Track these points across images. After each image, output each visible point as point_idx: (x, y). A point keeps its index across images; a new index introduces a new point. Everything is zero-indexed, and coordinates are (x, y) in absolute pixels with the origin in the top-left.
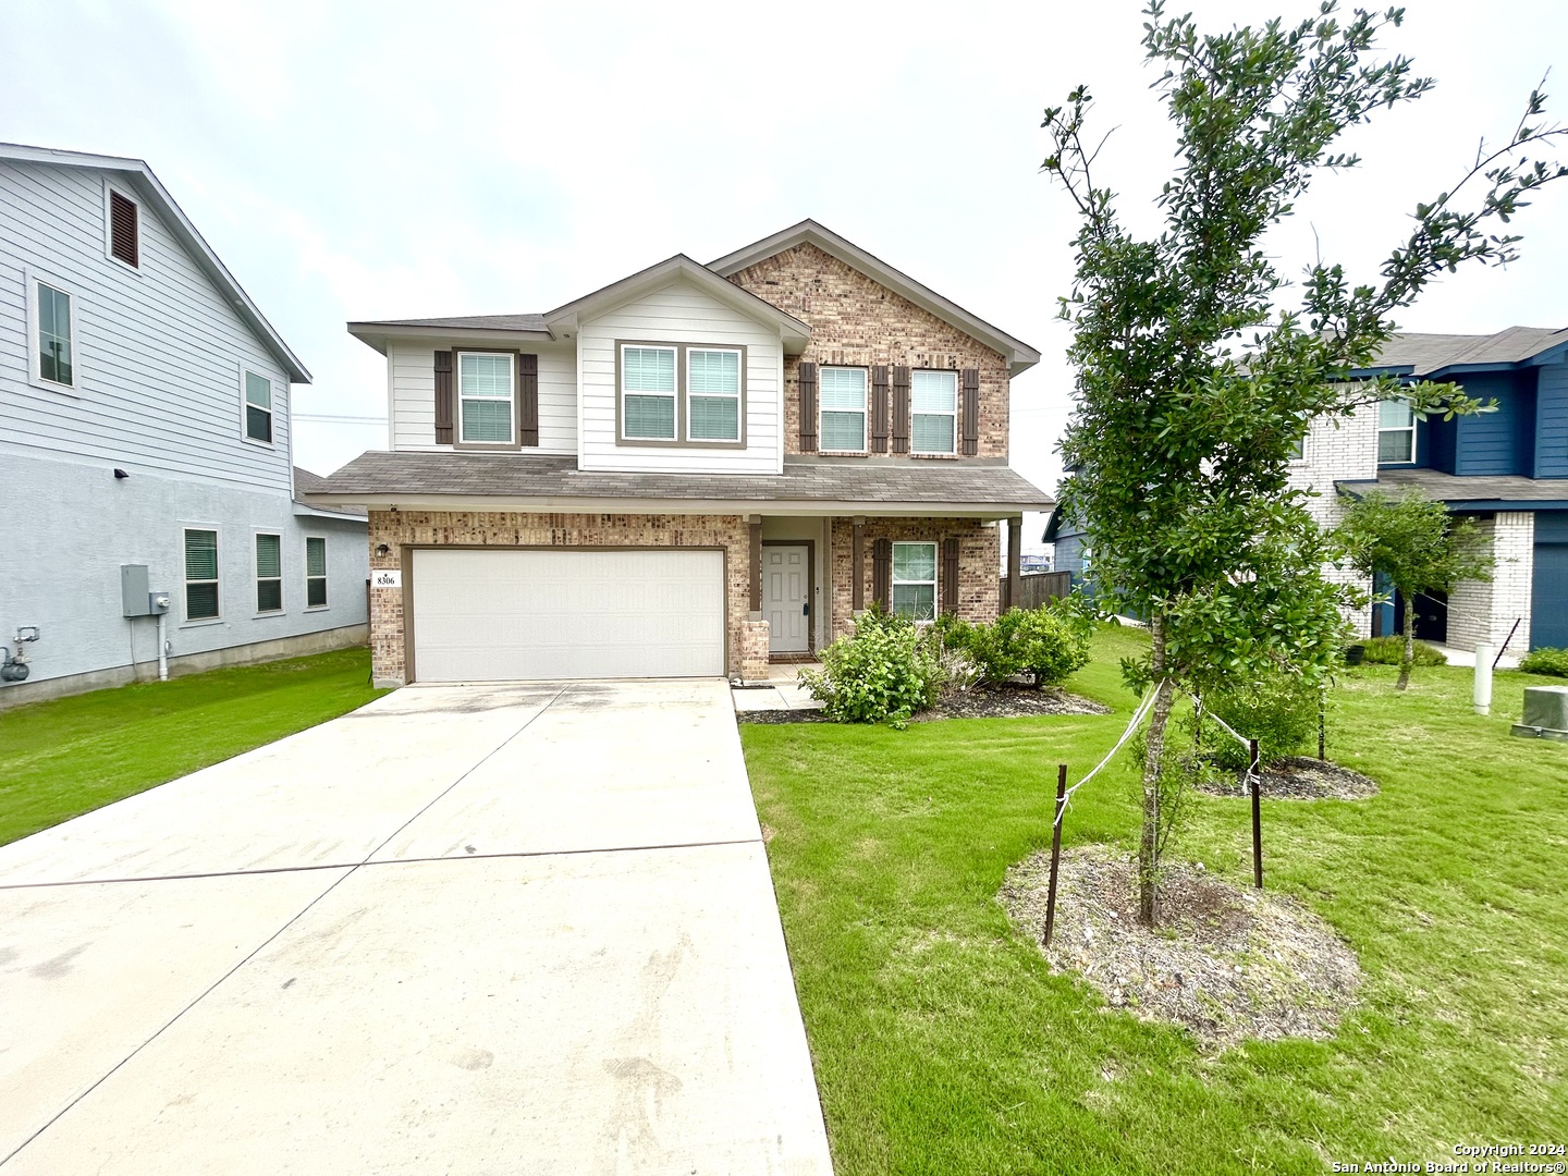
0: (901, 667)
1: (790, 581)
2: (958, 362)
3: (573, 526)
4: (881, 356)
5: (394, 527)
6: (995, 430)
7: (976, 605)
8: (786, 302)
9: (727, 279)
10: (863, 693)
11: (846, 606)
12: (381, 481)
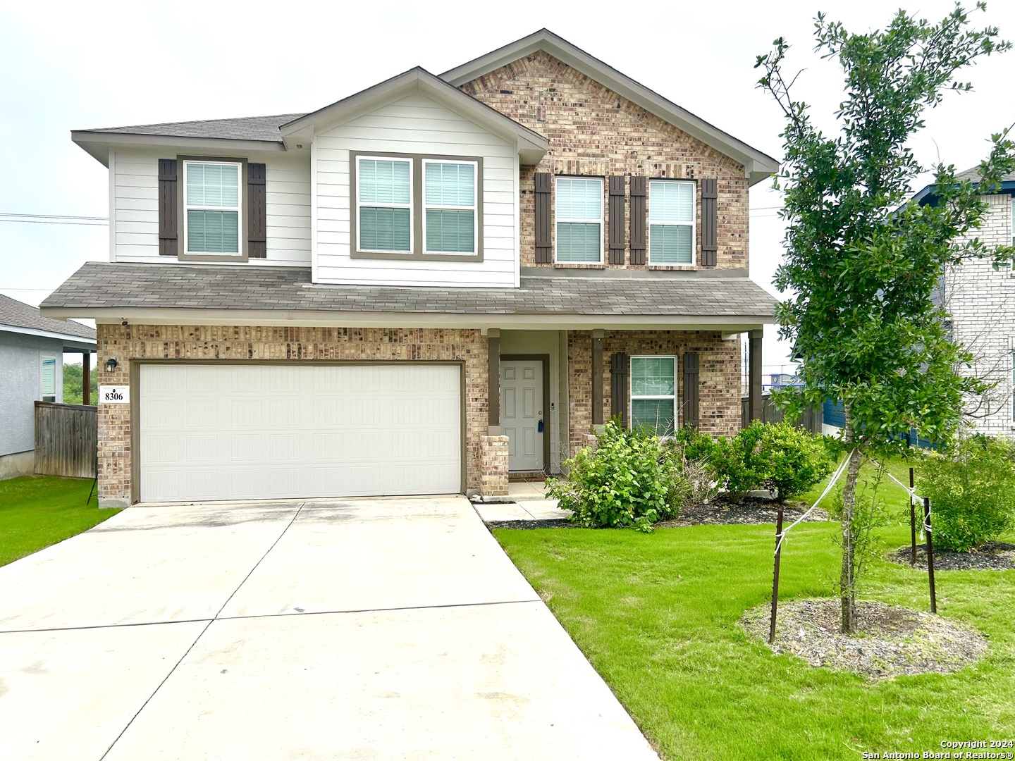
0: (645, 475)
1: (524, 397)
2: (696, 172)
3: (308, 340)
4: (618, 165)
5: (123, 341)
6: (734, 240)
7: (718, 420)
8: (520, 111)
9: (459, 89)
10: (610, 498)
11: (584, 422)
12: (114, 295)
